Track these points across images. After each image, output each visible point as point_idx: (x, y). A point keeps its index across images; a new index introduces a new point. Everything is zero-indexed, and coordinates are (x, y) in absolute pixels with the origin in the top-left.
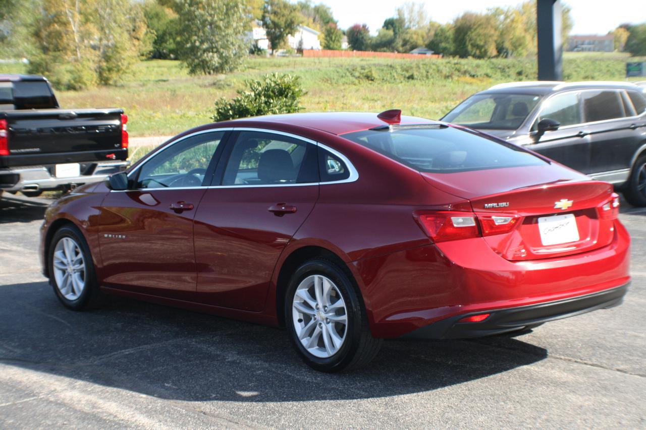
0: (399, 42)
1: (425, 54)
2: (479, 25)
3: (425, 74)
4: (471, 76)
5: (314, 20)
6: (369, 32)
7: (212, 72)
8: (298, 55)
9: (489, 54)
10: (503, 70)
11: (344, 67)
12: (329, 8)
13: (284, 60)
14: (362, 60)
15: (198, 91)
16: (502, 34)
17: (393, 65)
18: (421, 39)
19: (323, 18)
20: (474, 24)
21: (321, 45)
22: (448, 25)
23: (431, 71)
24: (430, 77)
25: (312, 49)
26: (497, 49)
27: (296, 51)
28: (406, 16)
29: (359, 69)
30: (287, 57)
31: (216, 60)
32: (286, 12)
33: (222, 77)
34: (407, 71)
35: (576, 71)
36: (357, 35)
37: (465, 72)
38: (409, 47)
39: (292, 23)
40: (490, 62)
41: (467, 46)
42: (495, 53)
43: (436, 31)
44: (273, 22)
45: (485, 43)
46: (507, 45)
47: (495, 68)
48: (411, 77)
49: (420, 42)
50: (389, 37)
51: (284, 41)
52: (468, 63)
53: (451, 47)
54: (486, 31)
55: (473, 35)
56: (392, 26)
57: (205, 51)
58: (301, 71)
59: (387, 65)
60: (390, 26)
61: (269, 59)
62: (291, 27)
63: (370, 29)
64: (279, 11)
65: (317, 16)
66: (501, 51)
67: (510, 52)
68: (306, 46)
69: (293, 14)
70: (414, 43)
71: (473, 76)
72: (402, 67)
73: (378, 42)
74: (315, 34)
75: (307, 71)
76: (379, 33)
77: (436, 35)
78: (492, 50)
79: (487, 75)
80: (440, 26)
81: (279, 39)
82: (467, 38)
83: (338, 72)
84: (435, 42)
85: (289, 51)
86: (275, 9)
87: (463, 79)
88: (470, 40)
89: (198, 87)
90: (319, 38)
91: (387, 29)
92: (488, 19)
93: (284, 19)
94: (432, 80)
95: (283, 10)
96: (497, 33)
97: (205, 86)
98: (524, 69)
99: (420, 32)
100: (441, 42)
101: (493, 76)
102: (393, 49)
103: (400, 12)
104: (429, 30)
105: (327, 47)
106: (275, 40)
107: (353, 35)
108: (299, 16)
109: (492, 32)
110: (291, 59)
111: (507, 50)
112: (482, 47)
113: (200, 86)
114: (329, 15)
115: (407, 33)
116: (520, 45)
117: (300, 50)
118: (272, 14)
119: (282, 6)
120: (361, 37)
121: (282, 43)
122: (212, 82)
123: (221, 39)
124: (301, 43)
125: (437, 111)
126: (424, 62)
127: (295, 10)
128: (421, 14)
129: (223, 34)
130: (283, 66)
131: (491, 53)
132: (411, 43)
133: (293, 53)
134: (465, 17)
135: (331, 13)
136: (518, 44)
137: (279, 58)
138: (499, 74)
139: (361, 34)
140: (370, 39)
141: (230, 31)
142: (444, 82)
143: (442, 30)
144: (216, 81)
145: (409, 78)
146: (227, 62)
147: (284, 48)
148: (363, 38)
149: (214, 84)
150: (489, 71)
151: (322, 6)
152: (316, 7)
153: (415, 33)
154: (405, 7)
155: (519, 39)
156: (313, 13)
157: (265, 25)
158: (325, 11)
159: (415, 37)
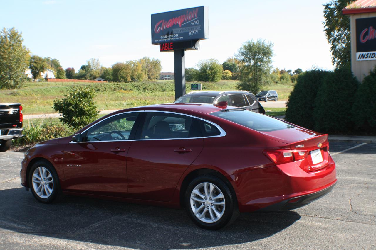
0: (88, 76)
1: (101, 80)
2: (124, 69)
3: (104, 89)
4: (124, 90)
5: (52, 66)
6: (74, 71)
7: (10, 88)
8: (46, 81)
9: (128, 81)
10: (137, 87)
11: (69, 86)
12: (58, 61)
13: (40, 83)
14: (75, 83)
15: (5, 96)
16: (133, 72)
17: (90, 85)
18: (98, 74)
19: (55, 65)
20: (122, 68)
21: (55, 77)
22: (109, 68)
23: (107, 88)
24: (107, 90)
25: (51, 78)
26: (131, 78)
27: (45, 79)
28: (91, 64)
29: (76, 87)
30: (41, 82)
31: (12, 83)
32: (40, 62)
33: (15, 90)
34: (97, 88)
35: (168, 88)
36: (69, 73)
37: (121, 88)
38: (93, 78)
39: (43, 67)
40: (132, 84)
41: (119, 77)
42: (130, 80)
43: (104, 71)
44: (35, 67)
45: (126, 76)
46: (135, 77)
47: (134, 86)
48: (99, 90)
49: (98, 76)
50: (84, 73)
51: (39, 75)
52: (122, 84)
53: (111, 78)
54: (127, 71)
55: (121, 72)
56: (85, 69)
57: (7, 79)
58: (50, 88)
59: (88, 85)
60: (83, 69)
61: (33, 82)
62: (42, 69)
63: (75, 70)
64: (37, 62)
65: (53, 64)
66: (133, 79)
67: (136, 80)
68: (49, 77)
69: (43, 63)
70: (95, 76)
71: (125, 90)
72: (95, 86)
73: (79, 75)
74: (52, 72)
75: (53, 88)
76: (80, 72)
77: (104, 72)
78: (129, 79)
79: (131, 89)
80: (106, 68)
81: (37, 74)
82: (119, 74)
83: (67, 88)
84: (104, 75)
85: (42, 79)
86: (36, 61)
87: (121, 91)
88: (120, 75)
89: (5, 95)
90: (54, 74)
91: (83, 70)
92: (127, 66)
93: (39, 65)
94: (107, 92)
95: (39, 61)
96: (131, 72)
97: (8, 95)
98: (146, 87)
99: (97, 71)
100: (107, 75)
101: (134, 90)
102: (86, 79)
103: (88, 62)
104: (101, 70)
105: (58, 77)
106: (36, 74)
107: (68, 72)
108: (46, 64)
109: (129, 71)
110: (43, 82)
111: (135, 79)
112: (125, 77)
113: (6, 95)
114: (58, 64)
115: (92, 72)
116: (140, 77)
117: (46, 79)
118: (34, 63)
119: (38, 59)
120: (71, 73)
121: (39, 76)
122: (11, 93)
123: (15, 74)
124: (47, 76)
125: (117, 105)
126: (104, 84)
127: (44, 61)
128: (97, 64)
129: (15, 71)
130: (40, 86)
131: (129, 80)
132: (94, 76)
133: (43, 80)
134: (117, 65)
135: (59, 63)
136: (139, 77)
137: (37, 82)
138: (136, 89)
139: (71, 72)
140: (75, 74)
141: (19, 70)
142: (113, 92)
143: (107, 70)
144: (12, 92)
145: (97, 91)
146: (17, 84)
147: (39, 78)
148: (72, 74)
149: (12, 94)
150: (131, 88)
151: (55, 59)
152: (52, 60)
153: (95, 72)
154: (91, 60)
155: (140, 74)
156: (51, 62)
157: (31, 68)
158: (56, 62)
159: (95, 73)
